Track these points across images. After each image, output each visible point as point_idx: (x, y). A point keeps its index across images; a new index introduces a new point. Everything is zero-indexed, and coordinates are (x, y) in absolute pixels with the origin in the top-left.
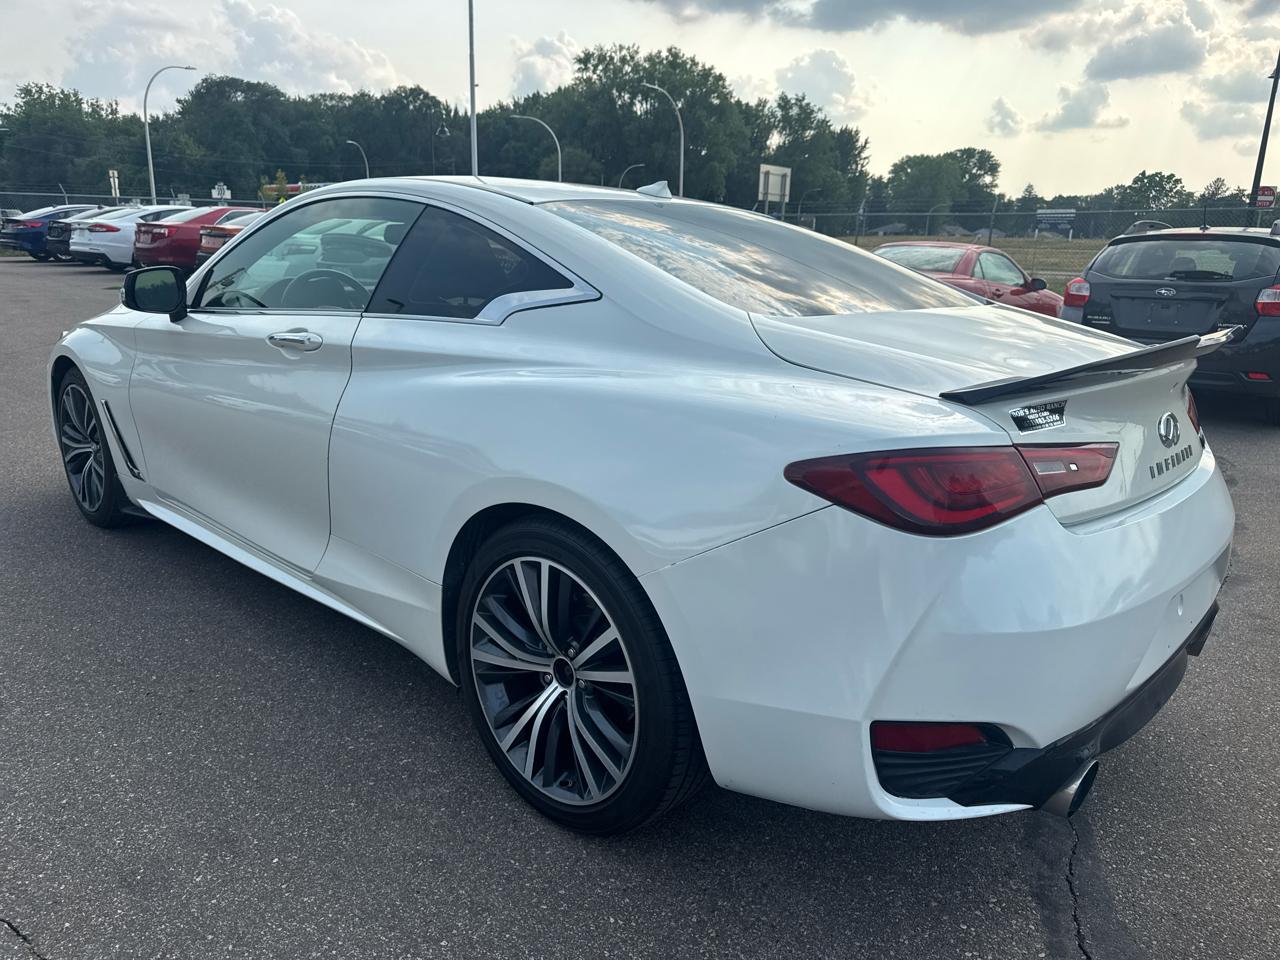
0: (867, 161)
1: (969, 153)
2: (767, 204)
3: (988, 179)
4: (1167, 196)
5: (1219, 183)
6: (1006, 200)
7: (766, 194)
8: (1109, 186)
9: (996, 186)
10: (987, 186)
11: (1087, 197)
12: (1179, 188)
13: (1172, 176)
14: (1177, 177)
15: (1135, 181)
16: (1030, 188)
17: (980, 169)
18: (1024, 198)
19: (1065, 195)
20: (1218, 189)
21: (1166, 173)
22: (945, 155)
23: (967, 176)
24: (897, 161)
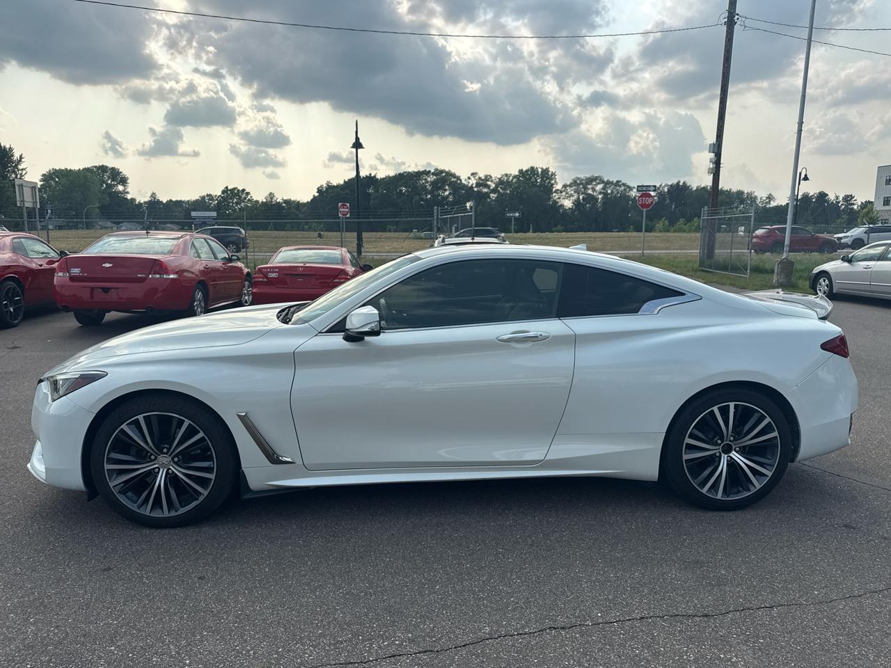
0: (24, 172)
1: (103, 169)
2: (25, 210)
3: (121, 188)
4: (244, 202)
5: (272, 195)
6: (137, 203)
7: (23, 201)
8: (202, 195)
9: (128, 193)
10: (120, 192)
11: (188, 201)
12: (249, 197)
13: (244, 190)
14: (247, 191)
15: (223, 192)
16: (153, 195)
17: (113, 180)
18: (150, 201)
19: (174, 200)
20: (272, 199)
21: (241, 189)
22: (84, 169)
23: (104, 185)
24: (45, 171)
